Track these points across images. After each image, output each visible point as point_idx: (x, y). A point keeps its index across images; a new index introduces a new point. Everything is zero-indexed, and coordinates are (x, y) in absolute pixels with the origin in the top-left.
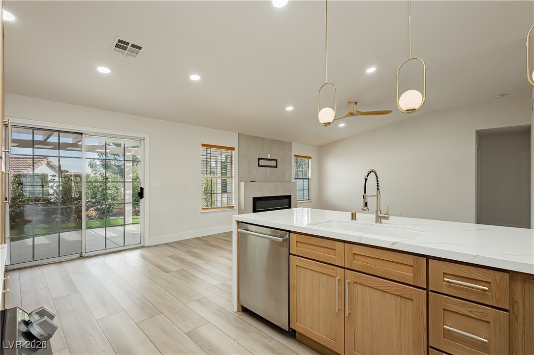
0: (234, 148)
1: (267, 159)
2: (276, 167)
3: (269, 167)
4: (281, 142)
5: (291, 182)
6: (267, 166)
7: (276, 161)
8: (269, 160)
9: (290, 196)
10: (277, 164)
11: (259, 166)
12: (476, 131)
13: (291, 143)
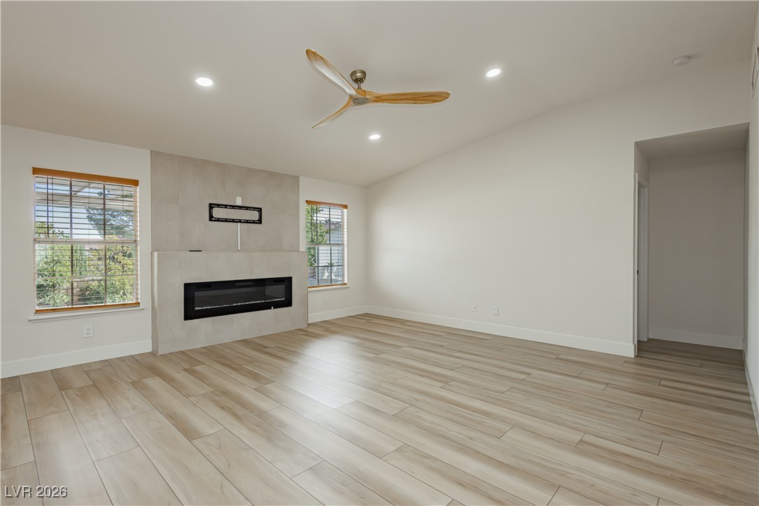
0: (138, 181)
1: (233, 207)
2: (260, 221)
3: (240, 221)
4: (272, 174)
5: (298, 251)
6: (233, 221)
7: (260, 210)
8: (240, 207)
9: (290, 279)
10: (261, 216)
11: (211, 220)
12: (636, 143)
13: (298, 178)
